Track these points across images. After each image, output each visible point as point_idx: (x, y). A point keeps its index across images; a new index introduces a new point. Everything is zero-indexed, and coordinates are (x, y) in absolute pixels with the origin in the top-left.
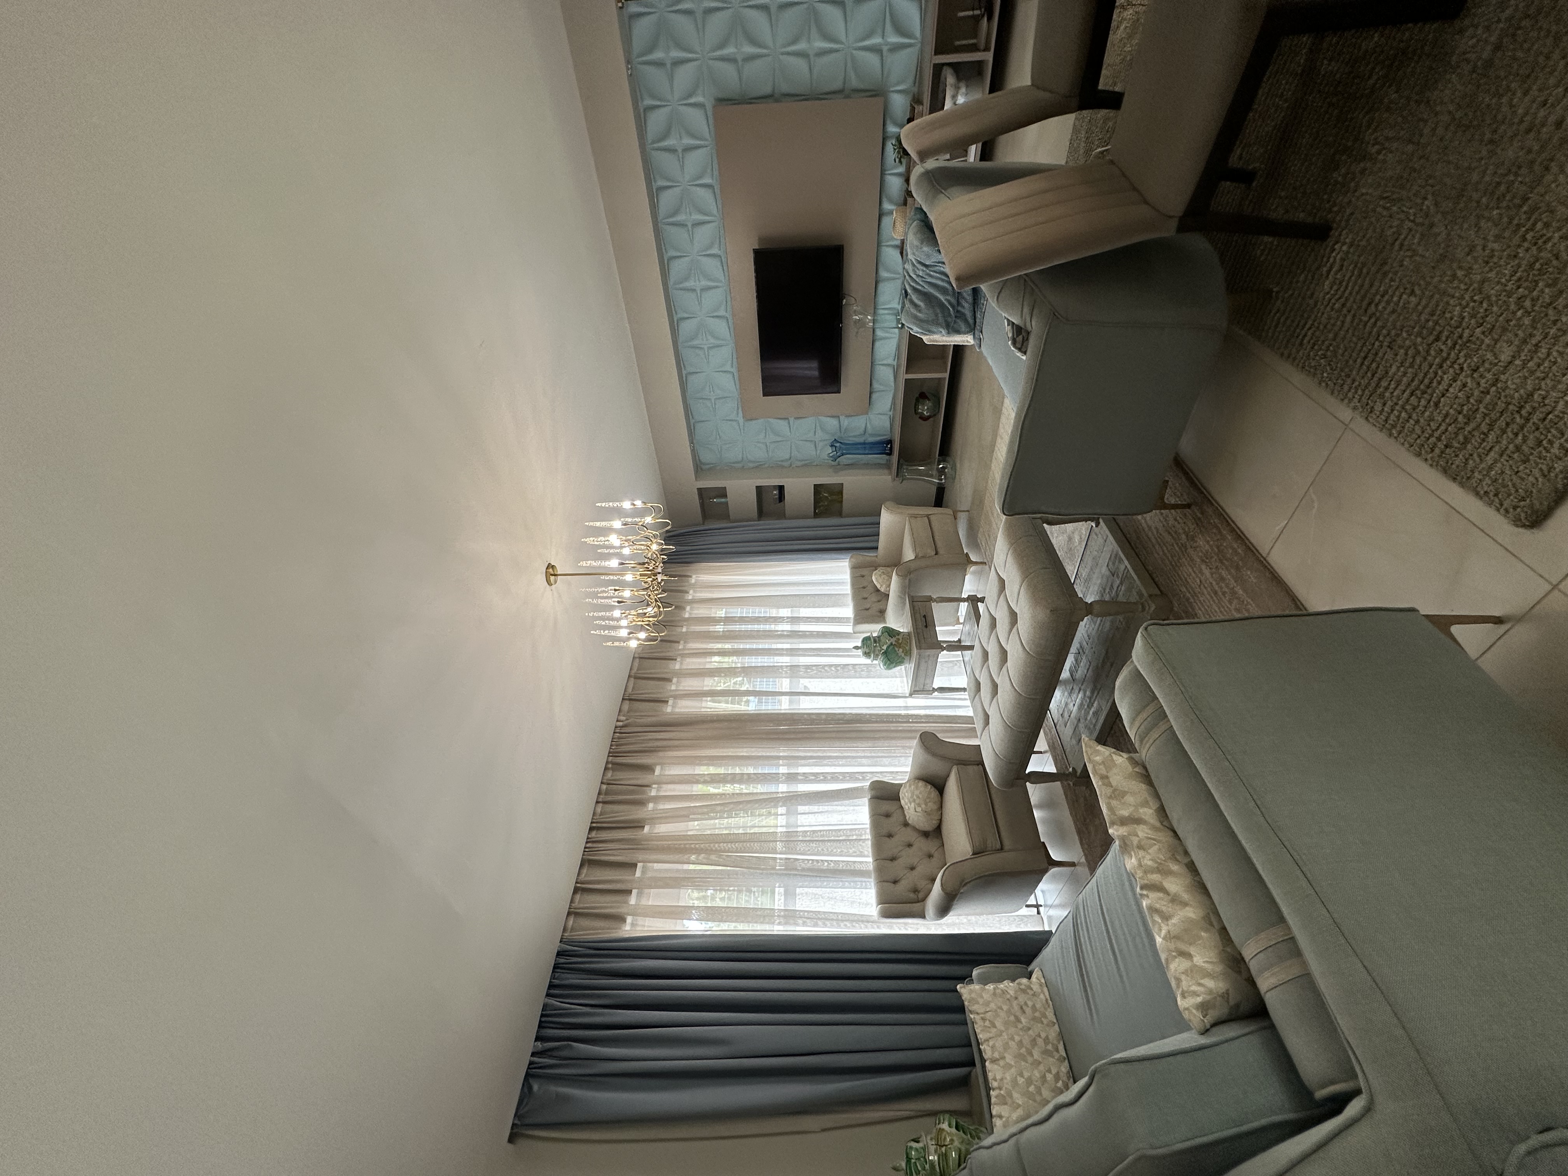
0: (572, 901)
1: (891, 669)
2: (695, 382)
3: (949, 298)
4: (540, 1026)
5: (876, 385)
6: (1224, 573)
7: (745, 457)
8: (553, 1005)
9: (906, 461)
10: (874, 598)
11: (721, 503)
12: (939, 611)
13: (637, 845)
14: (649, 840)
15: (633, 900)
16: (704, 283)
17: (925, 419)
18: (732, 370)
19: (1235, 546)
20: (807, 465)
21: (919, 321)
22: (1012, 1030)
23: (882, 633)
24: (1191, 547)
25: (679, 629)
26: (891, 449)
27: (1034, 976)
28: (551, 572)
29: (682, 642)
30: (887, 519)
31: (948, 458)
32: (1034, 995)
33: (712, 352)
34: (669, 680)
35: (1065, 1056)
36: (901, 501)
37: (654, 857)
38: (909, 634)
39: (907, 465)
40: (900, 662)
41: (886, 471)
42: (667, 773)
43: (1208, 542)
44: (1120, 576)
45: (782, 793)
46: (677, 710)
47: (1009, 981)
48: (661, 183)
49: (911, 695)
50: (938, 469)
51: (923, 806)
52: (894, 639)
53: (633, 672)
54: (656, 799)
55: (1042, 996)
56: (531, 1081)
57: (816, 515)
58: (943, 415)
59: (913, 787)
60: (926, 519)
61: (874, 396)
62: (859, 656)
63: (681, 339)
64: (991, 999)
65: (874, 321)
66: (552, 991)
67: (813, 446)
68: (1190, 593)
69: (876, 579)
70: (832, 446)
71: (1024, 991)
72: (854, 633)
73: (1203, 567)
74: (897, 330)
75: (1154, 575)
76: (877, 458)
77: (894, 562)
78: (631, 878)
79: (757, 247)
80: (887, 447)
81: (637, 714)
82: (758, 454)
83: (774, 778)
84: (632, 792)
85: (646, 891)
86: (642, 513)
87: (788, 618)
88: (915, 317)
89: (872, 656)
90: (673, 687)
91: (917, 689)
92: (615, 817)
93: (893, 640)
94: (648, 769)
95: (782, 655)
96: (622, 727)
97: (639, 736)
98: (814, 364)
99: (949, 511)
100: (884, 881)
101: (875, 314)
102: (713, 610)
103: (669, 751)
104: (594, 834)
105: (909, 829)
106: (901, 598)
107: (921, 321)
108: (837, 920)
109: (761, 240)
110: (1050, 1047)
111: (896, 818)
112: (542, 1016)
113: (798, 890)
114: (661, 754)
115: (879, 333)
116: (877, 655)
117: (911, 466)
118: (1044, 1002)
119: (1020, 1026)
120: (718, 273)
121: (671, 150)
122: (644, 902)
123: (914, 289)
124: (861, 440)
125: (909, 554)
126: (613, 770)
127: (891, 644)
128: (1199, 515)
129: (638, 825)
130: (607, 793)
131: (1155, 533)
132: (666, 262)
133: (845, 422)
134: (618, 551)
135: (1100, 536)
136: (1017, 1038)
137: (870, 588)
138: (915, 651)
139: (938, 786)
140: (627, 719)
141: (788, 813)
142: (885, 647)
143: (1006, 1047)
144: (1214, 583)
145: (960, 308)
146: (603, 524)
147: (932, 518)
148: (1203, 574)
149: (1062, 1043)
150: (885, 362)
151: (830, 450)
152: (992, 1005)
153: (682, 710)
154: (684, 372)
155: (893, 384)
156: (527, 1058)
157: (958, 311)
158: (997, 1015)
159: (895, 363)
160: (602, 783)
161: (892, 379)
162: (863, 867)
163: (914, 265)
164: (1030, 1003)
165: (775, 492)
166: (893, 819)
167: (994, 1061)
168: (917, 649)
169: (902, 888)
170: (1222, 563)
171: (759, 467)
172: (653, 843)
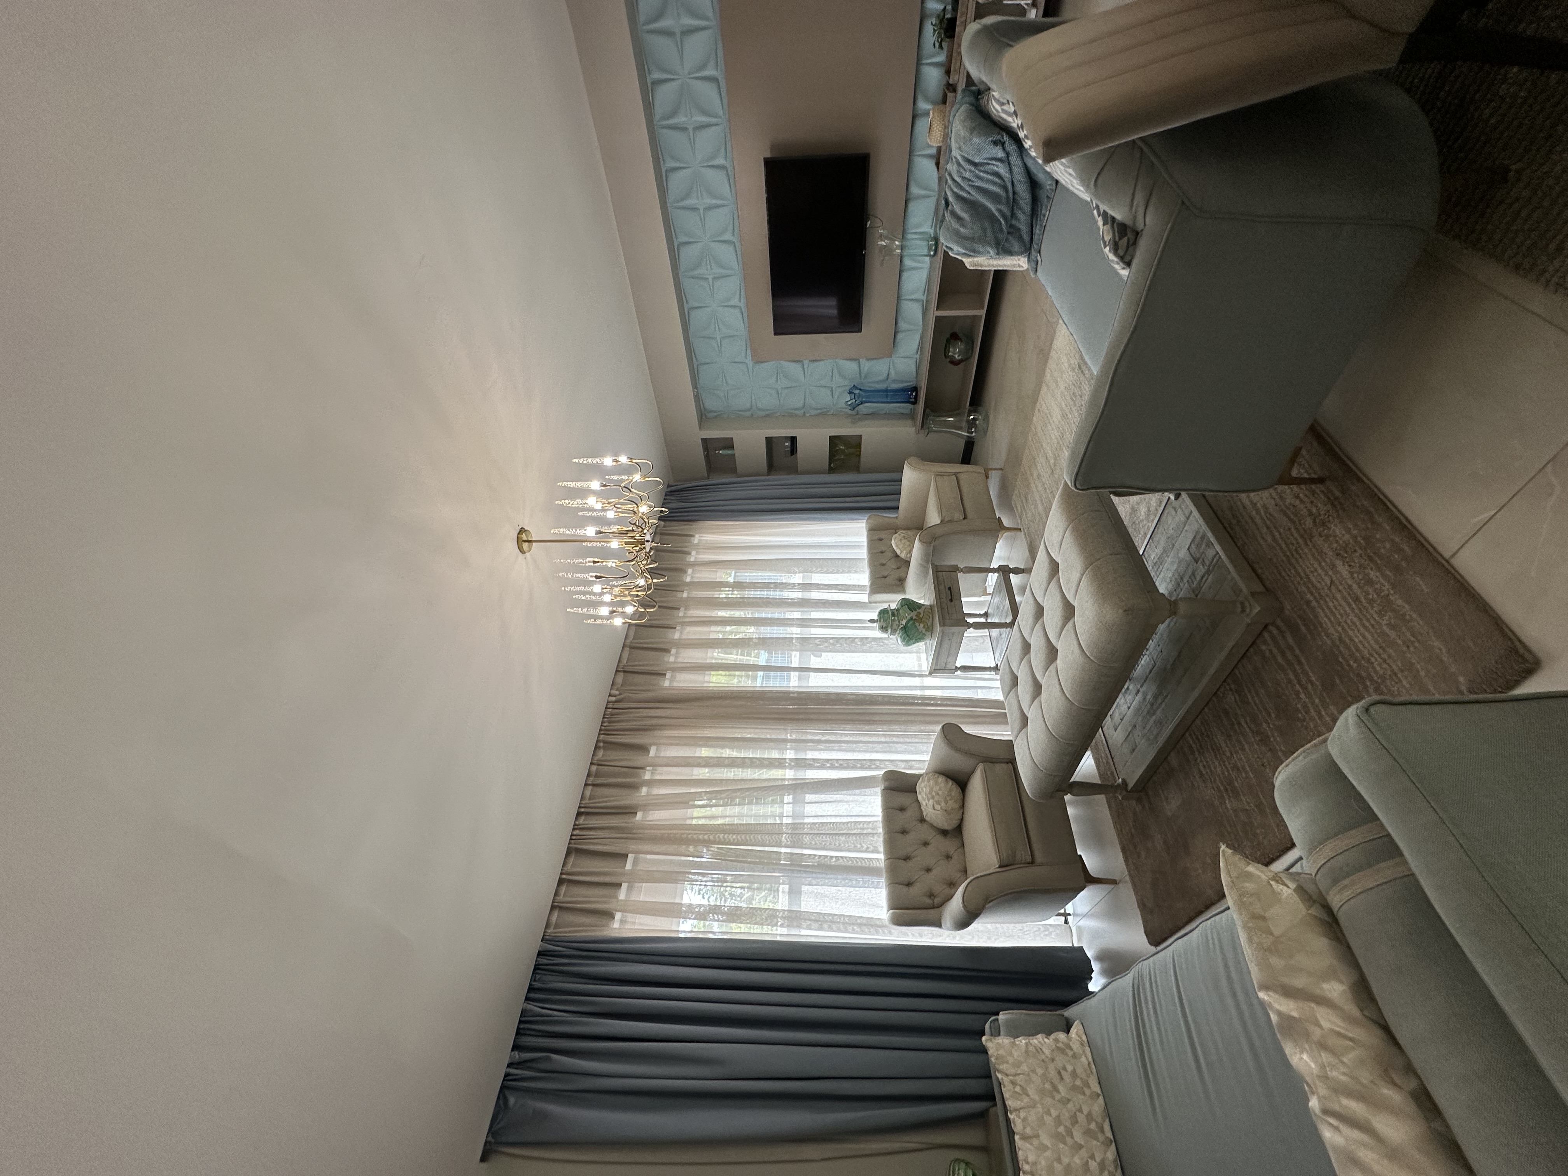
0: (556, 894)
1: (909, 645)
2: (698, 318)
3: (1002, 207)
4: (519, 1033)
5: (902, 325)
6: (1373, 574)
7: (754, 404)
8: (531, 1011)
9: (932, 411)
10: (892, 564)
11: (728, 455)
12: (965, 581)
13: (630, 834)
14: (643, 829)
15: (622, 894)
16: (709, 201)
17: (955, 363)
18: (738, 304)
19: (1397, 540)
20: (823, 414)
21: (962, 239)
22: (1048, 1100)
23: (902, 606)
24: (1321, 536)
25: (679, 595)
26: (916, 397)
27: (1073, 1031)
28: (523, 540)
29: (682, 609)
30: (910, 477)
31: (980, 408)
32: (1074, 1056)
33: (718, 284)
34: (667, 651)
35: (1112, 1137)
36: (927, 457)
37: (647, 847)
38: (931, 607)
39: (934, 416)
40: (920, 639)
41: (909, 422)
42: (662, 754)
43: (1348, 531)
44: (1207, 563)
45: (789, 779)
46: (675, 684)
47: (1044, 1035)
48: (657, 75)
49: (931, 674)
50: (968, 421)
51: (943, 804)
52: (915, 613)
53: (628, 641)
54: (650, 783)
55: (1083, 1059)
56: (506, 1092)
57: (831, 470)
58: (977, 357)
59: (931, 782)
60: (954, 477)
61: (900, 336)
62: (873, 629)
63: (682, 267)
64: (1023, 1060)
65: (902, 248)
66: (532, 995)
67: (829, 393)
68: (1312, 594)
69: (896, 543)
70: (850, 393)
71: (1062, 1051)
72: (870, 602)
73: (1339, 563)
74: (927, 259)
75: (1256, 566)
76: (899, 407)
77: (917, 525)
78: (619, 870)
79: (768, 155)
80: (911, 394)
81: (632, 688)
82: (767, 401)
83: (780, 763)
84: (625, 775)
85: (637, 885)
86: (627, 470)
87: (799, 584)
88: (957, 233)
89: (890, 631)
90: (672, 659)
91: (938, 667)
92: (606, 802)
93: (913, 614)
94: (643, 749)
95: (791, 625)
96: (616, 702)
97: (636, 713)
98: (832, 302)
99: (979, 469)
100: (896, 883)
101: (903, 238)
102: (718, 574)
103: (665, 729)
104: (582, 820)
105: (925, 826)
106: (923, 567)
107: (965, 238)
108: (844, 923)
109: (773, 147)
110: (1093, 1126)
111: (910, 813)
112: (520, 1022)
113: (804, 888)
114: (657, 733)
115: (908, 262)
116: (896, 630)
117: (939, 416)
118: (1086, 1067)
119: (1058, 1097)
120: (725, 190)
121: (667, 33)
122: (634, 897)
123: (958, 197)
124: (883, 386)
125: (933, 518)
126: (605, 748)
127: (911, 619)
128: (1337, 493)
129: (629, 811)
130: (597, 775)
131: (1263, 513)
132: (664, 174)
133: (866, 365)
134: (602, 514)
135: (1180, 511)
136: (1054, 1113)
137: (889, 554)
138: (938, 629)
139: (961, 782)
140: (620, 694)
141: (794, 802)
142: (904, 622)
143: (1041, 1122)
144: (1355, 586)
145: (1014, 222)
146: (579, 484)
147: (962, 477)
148: (1336, 572)
149: (1107, 1121)
150: (913, 297)
151: (848, 397)
152: (1024, 1068)
153: (681, 685)
154: (686, 307)
155: (921, 323)
156: (502, 1070)
157: (1011, 226)
158: (1029, 1081)
159: (924, 298)
160: (591, 764)
161: (921, 317)
162: (876, 864)
163: (959, 164)
164: (1070, 1068)
165: (787, 444)
166: (909, 813)
167: (1025, 1138)
168: (940, 626)
169: (916, 891)
170: (1371, 559)
171: (769, 416)
172: (646, 831)
